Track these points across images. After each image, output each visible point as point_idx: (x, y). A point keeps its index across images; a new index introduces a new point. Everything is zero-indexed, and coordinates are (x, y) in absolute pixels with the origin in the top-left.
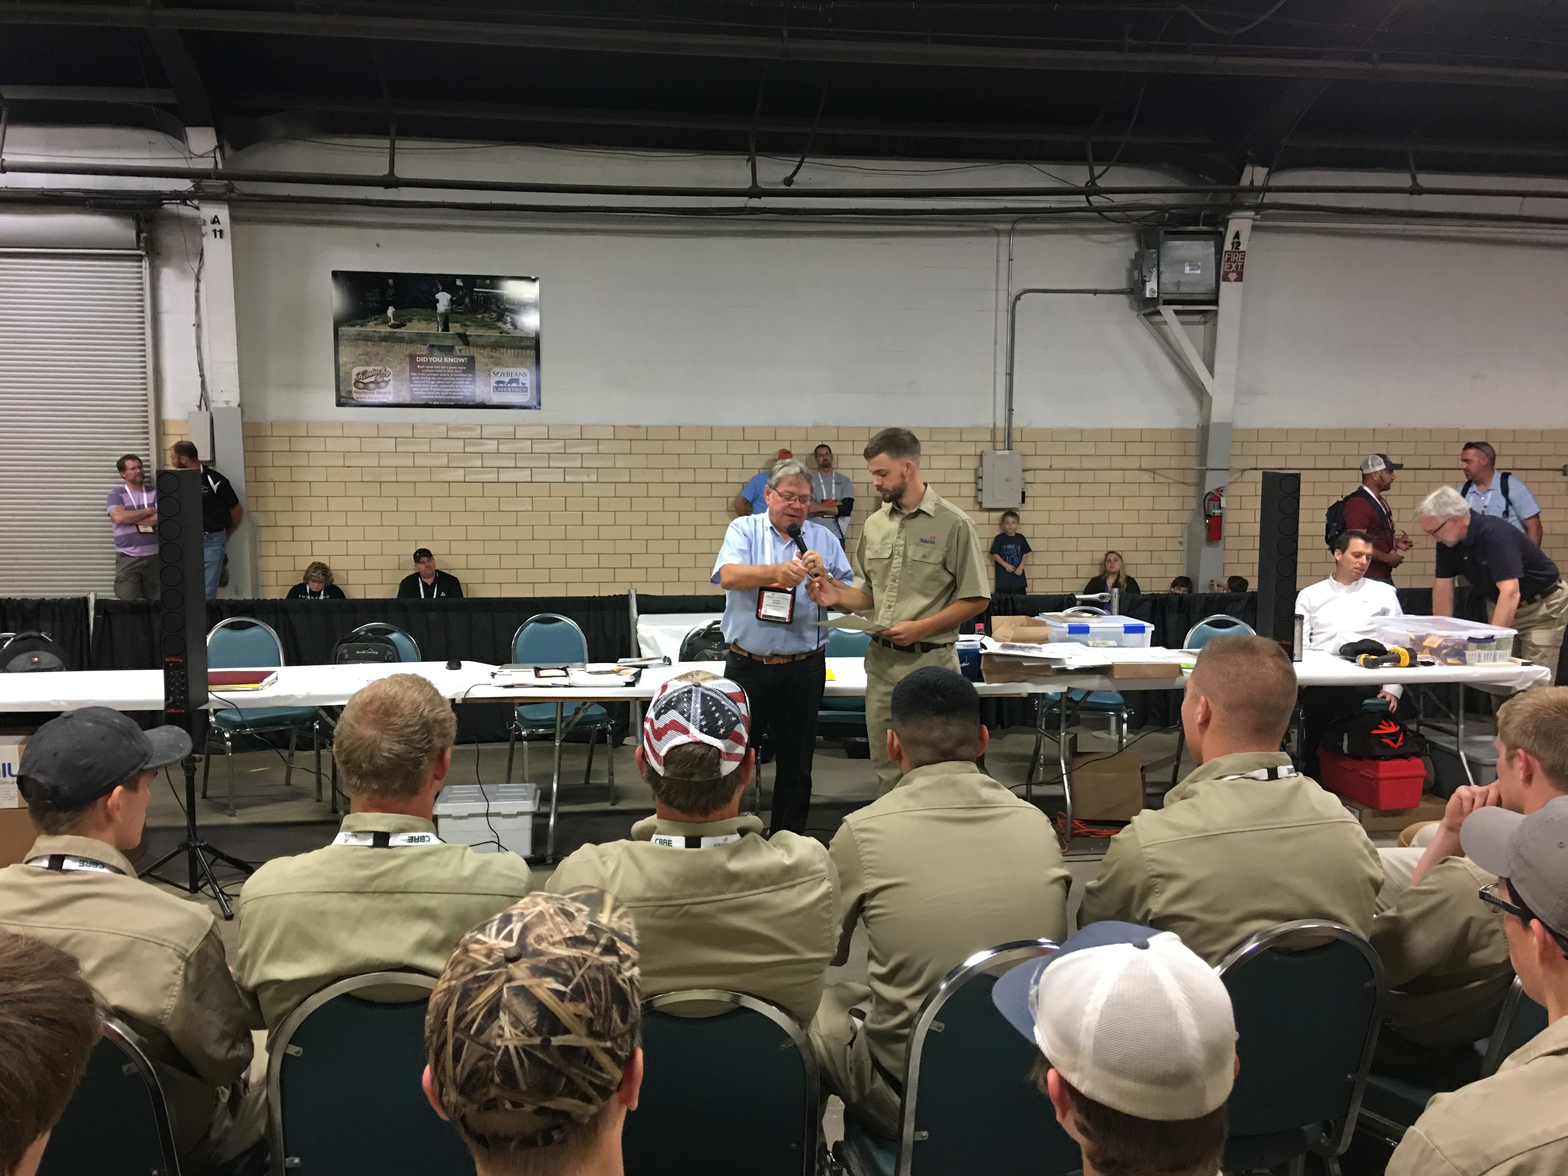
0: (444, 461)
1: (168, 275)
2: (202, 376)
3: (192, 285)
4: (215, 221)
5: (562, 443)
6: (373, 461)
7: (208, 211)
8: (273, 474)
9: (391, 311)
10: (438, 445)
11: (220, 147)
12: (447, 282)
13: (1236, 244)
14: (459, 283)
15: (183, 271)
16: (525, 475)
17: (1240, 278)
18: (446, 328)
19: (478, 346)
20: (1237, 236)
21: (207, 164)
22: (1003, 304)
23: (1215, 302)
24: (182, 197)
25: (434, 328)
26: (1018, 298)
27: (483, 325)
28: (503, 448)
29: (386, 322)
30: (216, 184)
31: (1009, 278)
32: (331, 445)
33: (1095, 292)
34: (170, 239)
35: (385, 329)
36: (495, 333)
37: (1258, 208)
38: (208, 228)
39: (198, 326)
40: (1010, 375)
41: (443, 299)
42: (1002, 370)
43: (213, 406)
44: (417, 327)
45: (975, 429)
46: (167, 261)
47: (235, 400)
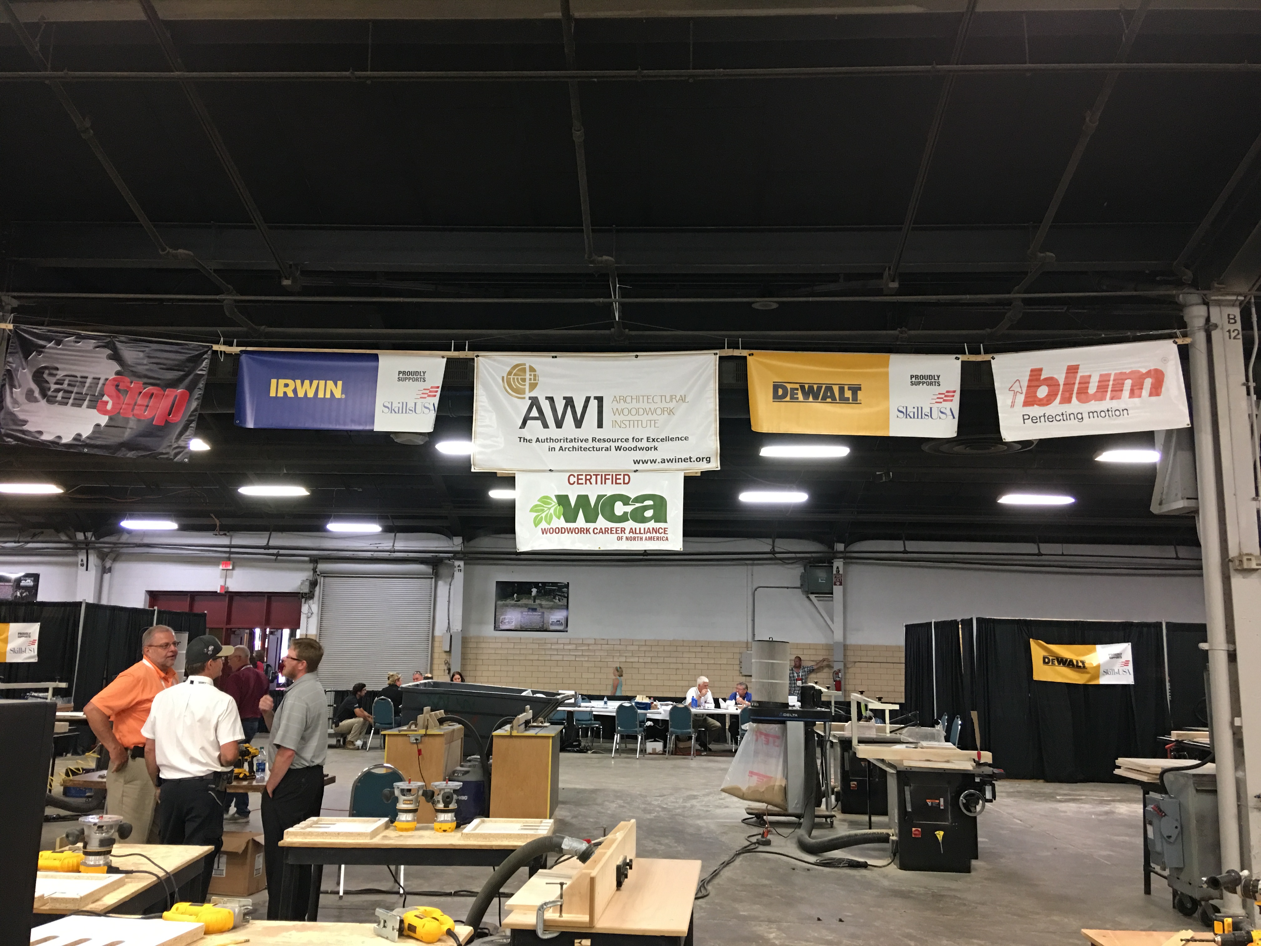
0: (531, 652)
1: (440, 583)
2: (449, 620)
3: (448, 587)
4: (459, 566)
5: (574, 646)
6: (505, 652)
7: (457, 563)
8: (470, 656)
9: (515, 595)
10: (529, 646)
11: (463, 542)
12: (536, 585)
13: (838, 571)
14: (540, 585)
15: (445, 582)
16: (560, 658)
17: (841, 584)
18: (534, 602)
19: (546, 608)
20: (838, 568)
21: (459, 549)
22: (750, 593)
23: (832, 593)
24: (449, 559)
25: (531, 602)
26: (756, 590)
27: (547, 600)
28: (553, 647)
29: (513, 599)
30: (461, 556)
31: (752, 582)
32: (492, 645)
33: (788, 588)
34: (443, 570)
35: (513, 602)
36: (552, 603)
37: (844, 558)
38: (457, 569)
39: (449, 602)
40: (753, 620)
41: (534, 591)
42: (750, 618)
43: (451, 631)
44: (524, 601)
45: (739, 642)
46: (441, 579)
47: (460, 628)
